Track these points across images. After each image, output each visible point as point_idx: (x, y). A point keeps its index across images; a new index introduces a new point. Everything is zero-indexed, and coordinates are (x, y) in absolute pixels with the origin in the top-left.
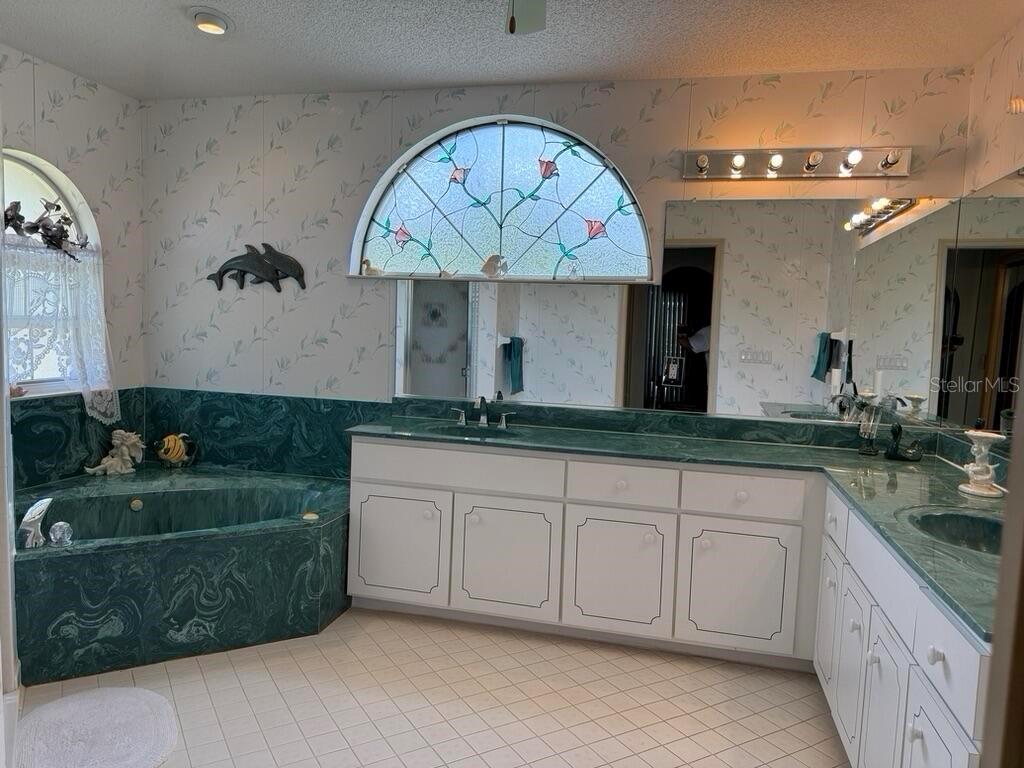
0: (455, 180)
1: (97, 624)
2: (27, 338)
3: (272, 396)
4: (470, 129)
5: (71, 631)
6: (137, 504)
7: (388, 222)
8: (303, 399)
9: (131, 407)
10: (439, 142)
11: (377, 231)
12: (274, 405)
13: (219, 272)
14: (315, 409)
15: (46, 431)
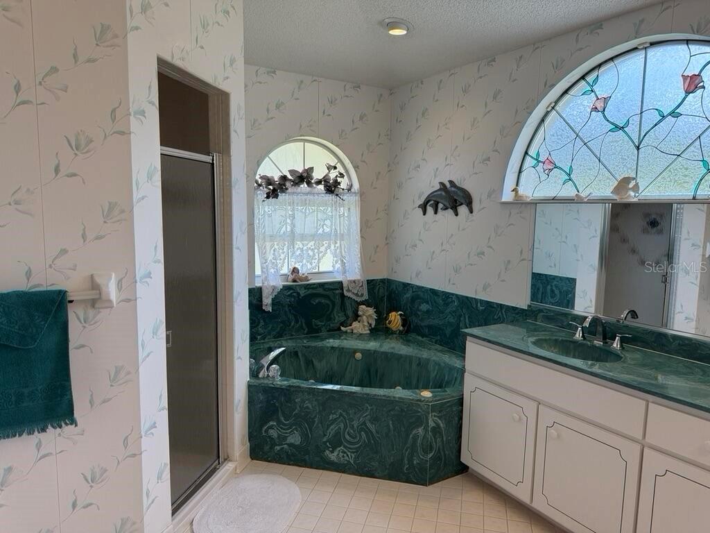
0: (595, 109)
1: (286, 433)
2: (313, 247)
3: (449, 293)
4: (612, 59)
5: (274, 433)
6: (358, 356)
7: (538, 154)
8: (467, 297)
9: (376, 291)
10: (583, 78)
11: (529, 162)
12: (450, 300)
13: (424, 203)
14: (474, 306)
15: (320, 303)
